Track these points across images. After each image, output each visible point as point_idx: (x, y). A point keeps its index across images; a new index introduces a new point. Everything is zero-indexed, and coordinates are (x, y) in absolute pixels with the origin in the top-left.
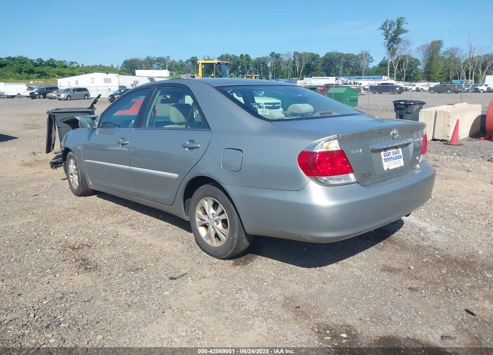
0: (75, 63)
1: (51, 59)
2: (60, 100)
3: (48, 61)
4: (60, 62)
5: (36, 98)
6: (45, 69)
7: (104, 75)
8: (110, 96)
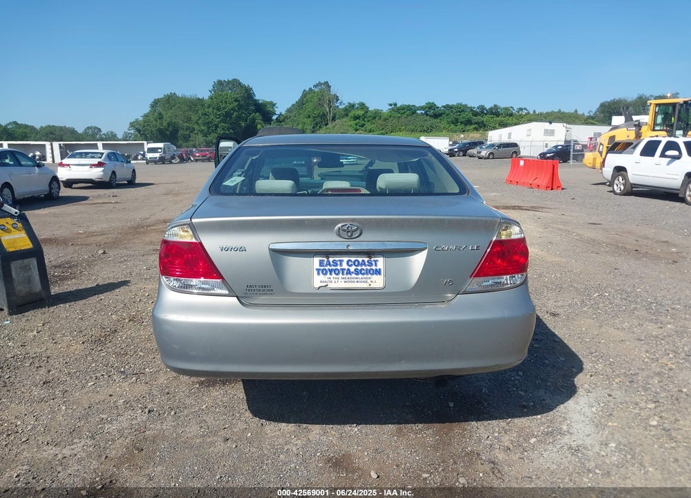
0: (525, 109)
1: (495, 106)
2: (480, 158)
3: (491, 109)
4: (506, 109)
5: (454, 156)
6: (485, 119)
7: (546, 125)
8: (540, 155)
